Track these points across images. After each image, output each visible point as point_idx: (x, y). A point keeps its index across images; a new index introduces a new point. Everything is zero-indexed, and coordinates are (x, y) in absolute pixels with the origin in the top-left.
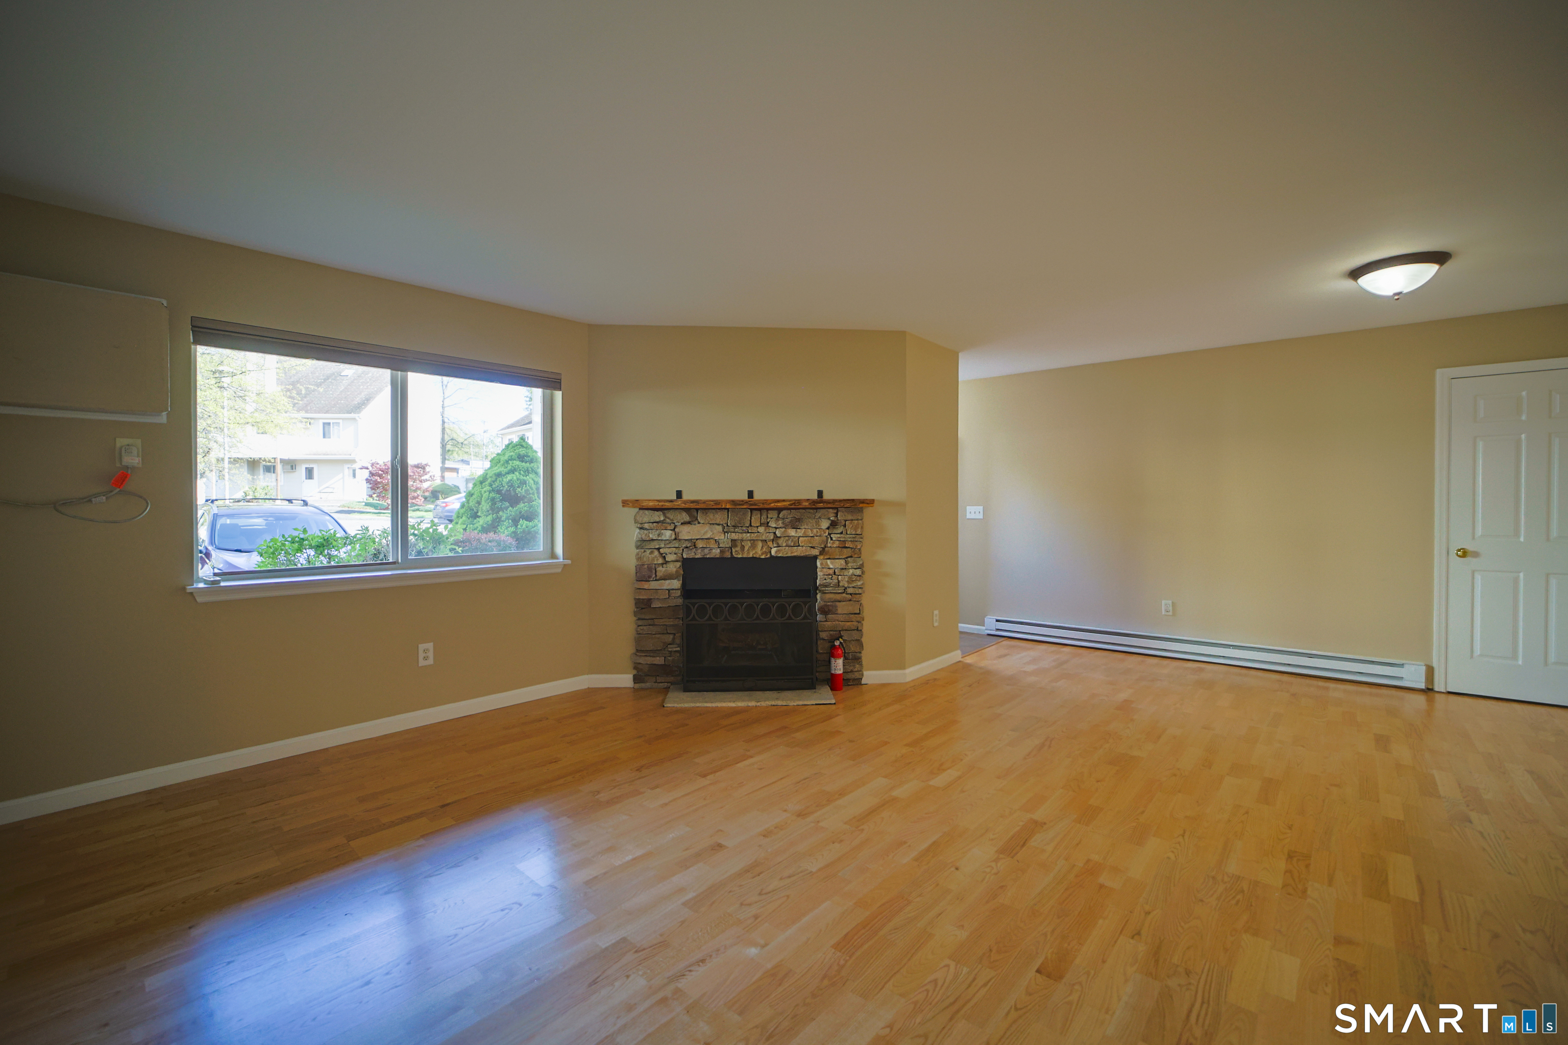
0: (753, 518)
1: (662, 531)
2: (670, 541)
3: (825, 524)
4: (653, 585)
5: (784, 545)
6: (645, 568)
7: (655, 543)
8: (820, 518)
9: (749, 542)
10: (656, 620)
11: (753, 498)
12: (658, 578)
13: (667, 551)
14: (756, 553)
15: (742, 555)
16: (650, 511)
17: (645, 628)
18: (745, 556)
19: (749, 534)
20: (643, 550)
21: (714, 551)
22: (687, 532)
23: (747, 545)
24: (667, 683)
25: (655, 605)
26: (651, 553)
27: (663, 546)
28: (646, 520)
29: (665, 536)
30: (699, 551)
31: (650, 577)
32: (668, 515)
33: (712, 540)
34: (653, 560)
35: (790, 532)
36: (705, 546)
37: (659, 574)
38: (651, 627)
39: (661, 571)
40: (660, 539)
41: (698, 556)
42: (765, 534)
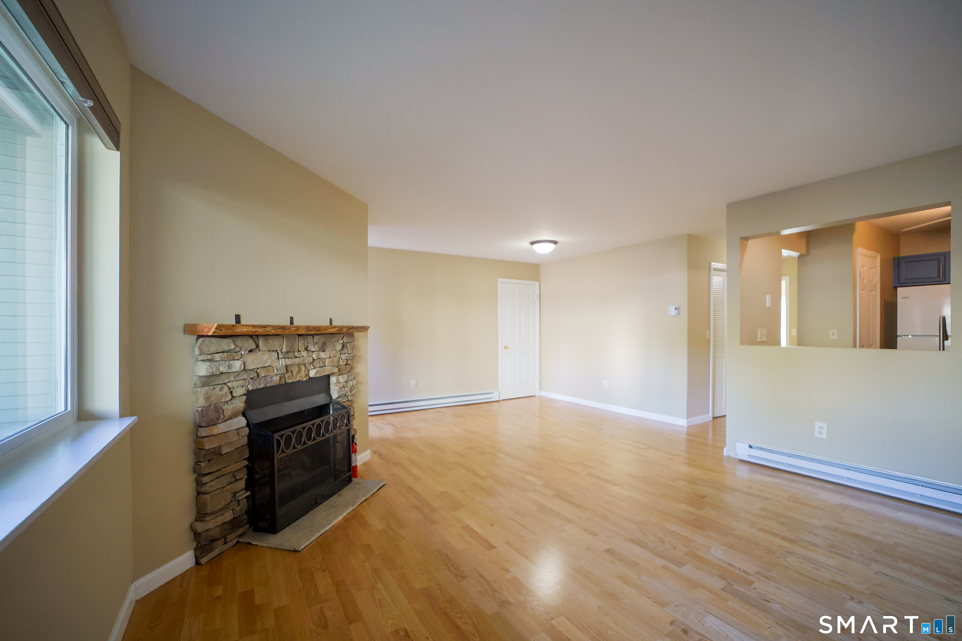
0: (299, 343)
1: (231, 362)
2: (239, 373)
3: (339, 347)
4: (222, 428)
5: (318, 366)
6: (212, 409)
7: (223, 376)
8: (335, 341)
9: (296, 366)
10: (223, 470)
11: (293, 324)
12: (226, 418)
13: (235, 384)
14: (301, 376)
15: (292, 380)
16: (218, 339)
17: (213, 483)
18: (294, 380)
19: (297, 359)
20: (212, 387)
21: (274, 378)
22: (253, 361)
23: (295, 370)
24: (235, 538)
25: (225, 450)
26: (221, 389)
27: (232, 379)
28: (213, 350)
29: (236, 367)
30: (262, 381)
31: (218, 419)
32: (237, 343)
33: (270, 367)
34: (222, 398)
35: (321, 354)
36: (266, 375)
37: (227, 413)
38: (218, 480)
39: (228, 409)
40: (230, 371)
41: (262, 386)
42: (307, 358)
